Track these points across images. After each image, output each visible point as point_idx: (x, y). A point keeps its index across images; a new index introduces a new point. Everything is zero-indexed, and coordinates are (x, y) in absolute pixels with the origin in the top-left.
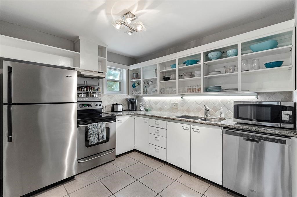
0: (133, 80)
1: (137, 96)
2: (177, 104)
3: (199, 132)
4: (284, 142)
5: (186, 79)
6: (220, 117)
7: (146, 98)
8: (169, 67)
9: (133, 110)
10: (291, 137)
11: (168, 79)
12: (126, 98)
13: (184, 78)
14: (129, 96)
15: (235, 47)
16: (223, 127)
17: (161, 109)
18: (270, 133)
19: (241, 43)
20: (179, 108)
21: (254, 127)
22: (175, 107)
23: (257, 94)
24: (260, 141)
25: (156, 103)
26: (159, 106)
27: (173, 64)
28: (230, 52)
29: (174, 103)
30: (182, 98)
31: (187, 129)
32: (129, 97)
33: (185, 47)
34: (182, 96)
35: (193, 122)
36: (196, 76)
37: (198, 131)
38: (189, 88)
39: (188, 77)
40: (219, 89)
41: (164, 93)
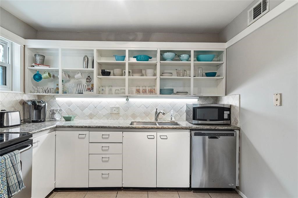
0: (36, 68)
1: (38, 96)
2: (118, 108)
3: (167, 139)
4: (232, 135)
5: (137, 77)
6: (170, 120)
7: (61, 100)
8: (112, 57)
9: (41, 121)
10: (235, 130)
11: (108, 74)
12: (21, 99)
13: (134, 75)
14: (25, 95)
15: (188, 52)
16: (190, 130)
17: (91, 116)
18: (224, 129)
19: (194, 51)
20: (122, 112)
21: (208, 126)
22: (115, 112)
23: (198, 98)
24: (219, 137)
25: (83, 107)
26: (87, 111)
27: (121, 55)
28: (184, 56)
29: (114, 107)
30: (127, 100)
31: (153, 137)
32: (26, 97)
33: (131, 38)
34: (127, 97)
35: (161, 128)
36: (147, 75)
37: (166, 137)
38: (138, 88)
39: (139, 75)
40: (171, 92)
41: (103, 94)
